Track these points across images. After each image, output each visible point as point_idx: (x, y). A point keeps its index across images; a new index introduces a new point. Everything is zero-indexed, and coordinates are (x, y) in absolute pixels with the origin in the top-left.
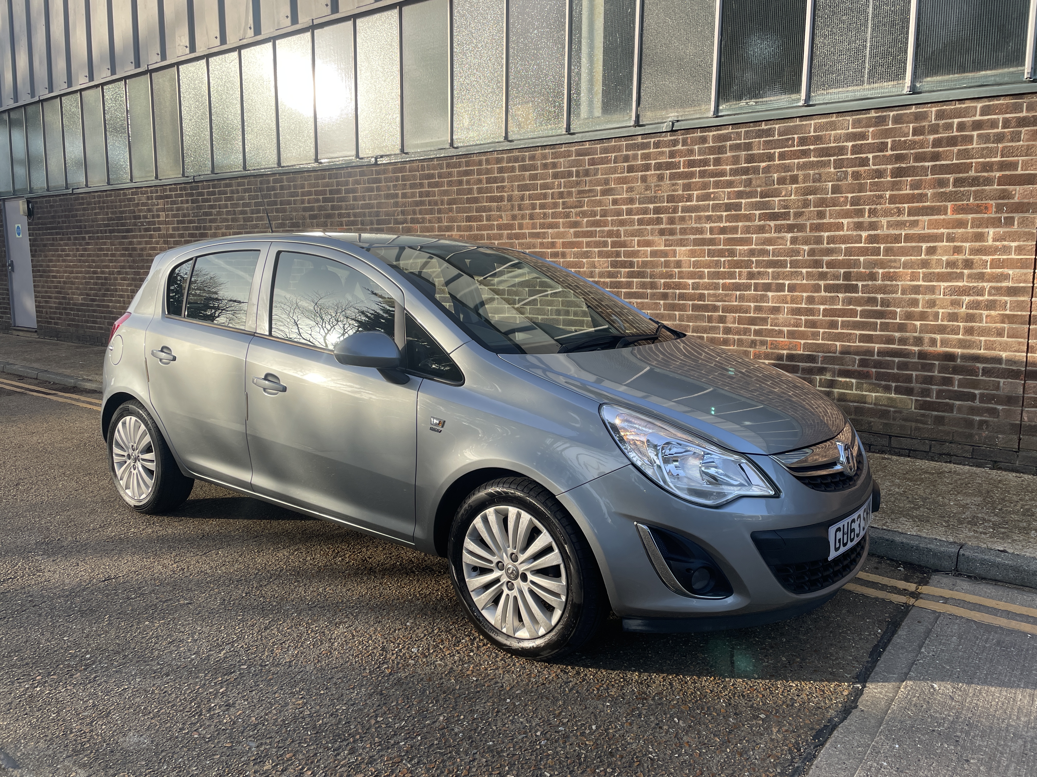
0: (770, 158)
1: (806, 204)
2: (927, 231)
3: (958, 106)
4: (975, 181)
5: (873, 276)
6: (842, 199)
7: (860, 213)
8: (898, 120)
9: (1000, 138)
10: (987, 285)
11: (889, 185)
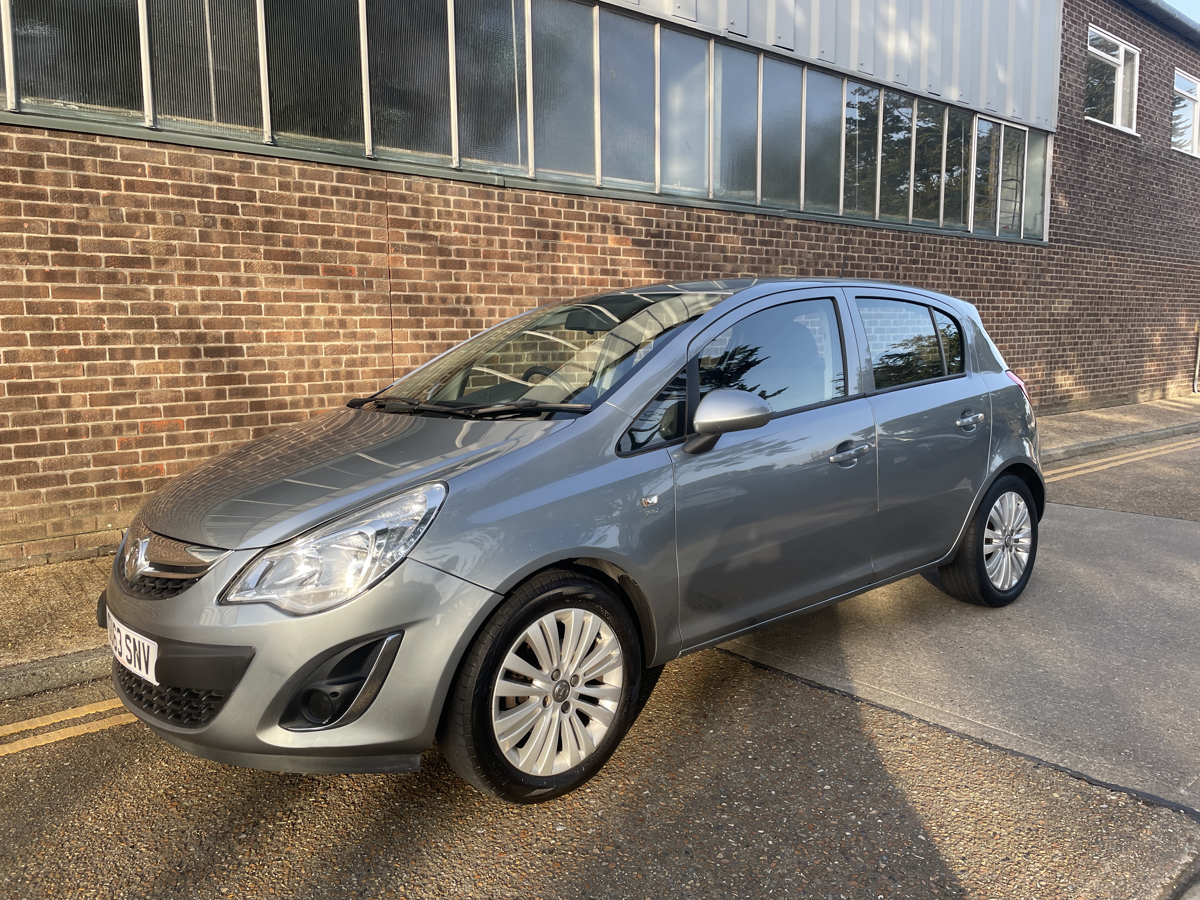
0: (114, 185)
1: (171, 250)
2: (303, 290)
3: (317, 168)
4: (339, 245)
5: (257, 338)
6: (213, 249)
7: (235, 266)
8: (262, 170)
9: (354, 207)
10: (359, 343)
11: (263, 239)
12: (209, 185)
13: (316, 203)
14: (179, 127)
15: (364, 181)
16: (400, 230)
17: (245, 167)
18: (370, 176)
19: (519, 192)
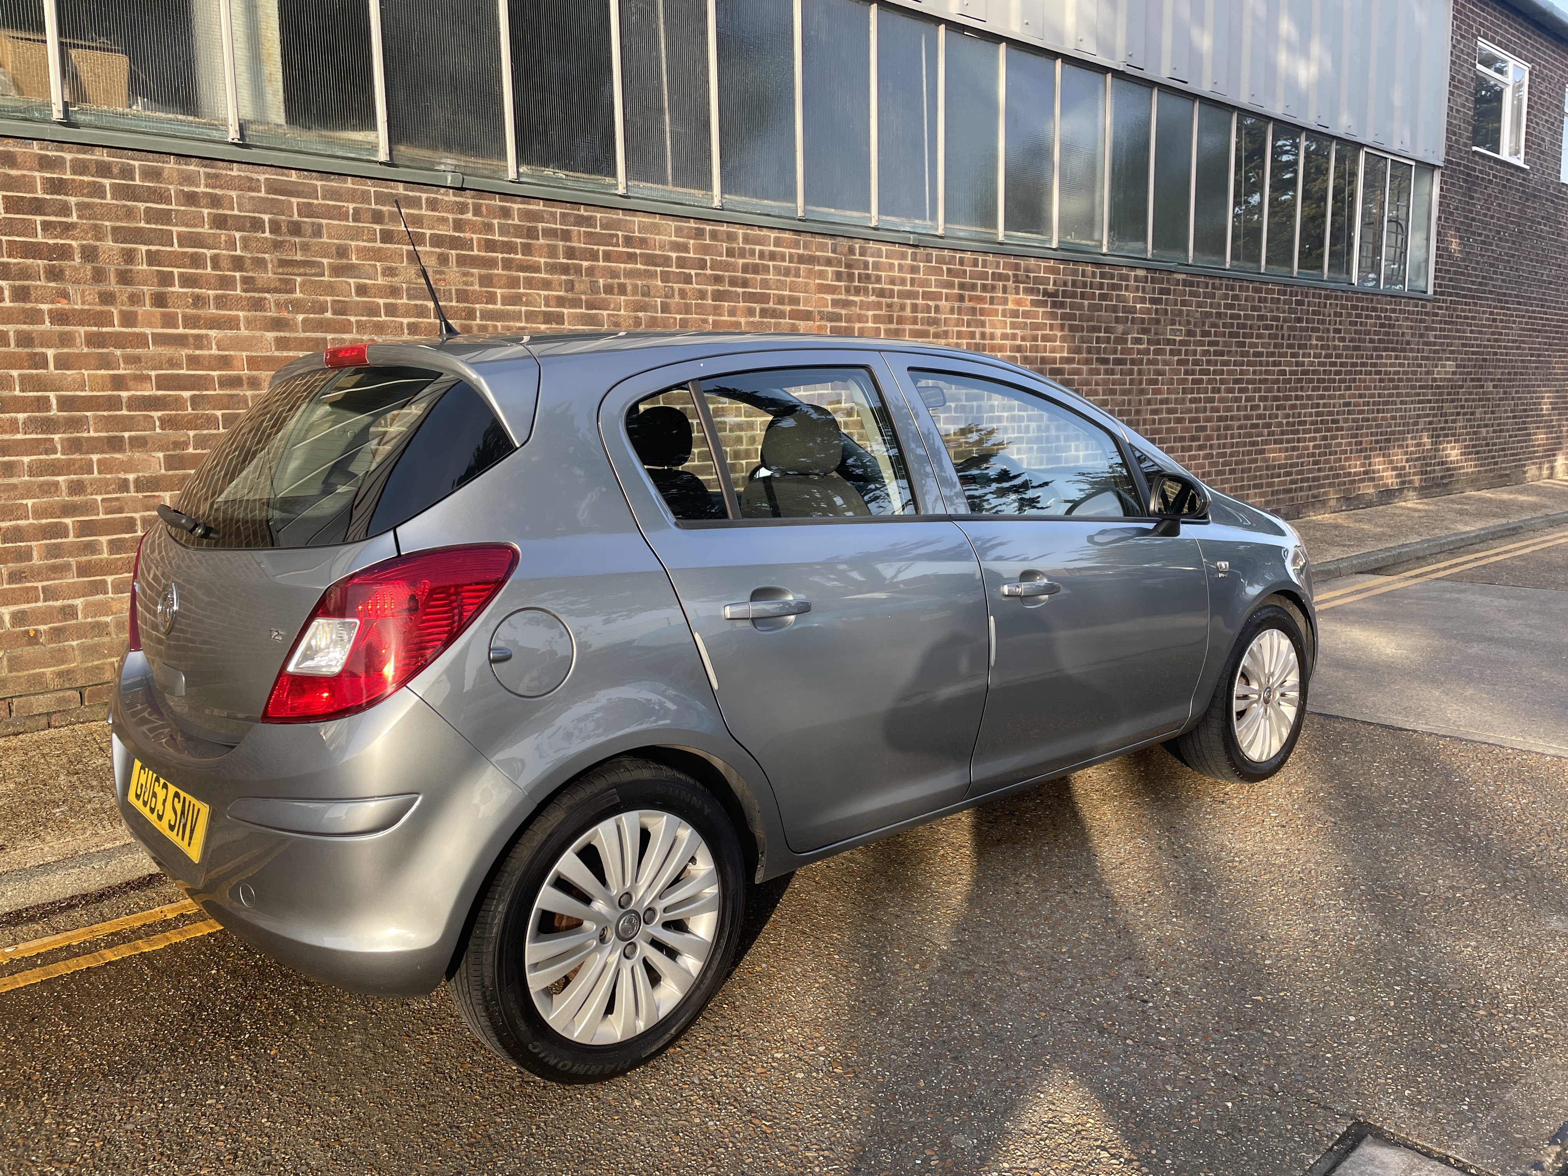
0: (594, 256)
3: (758, 232)
8: (713, 235)
9: (787, 272)
12: (670, 254)
13: (756, 269)
14: (646, 193)
15: (796, 245)
16: (826, 296)
17: (700, 234)
18: (802, 238)
19: (930, 251)
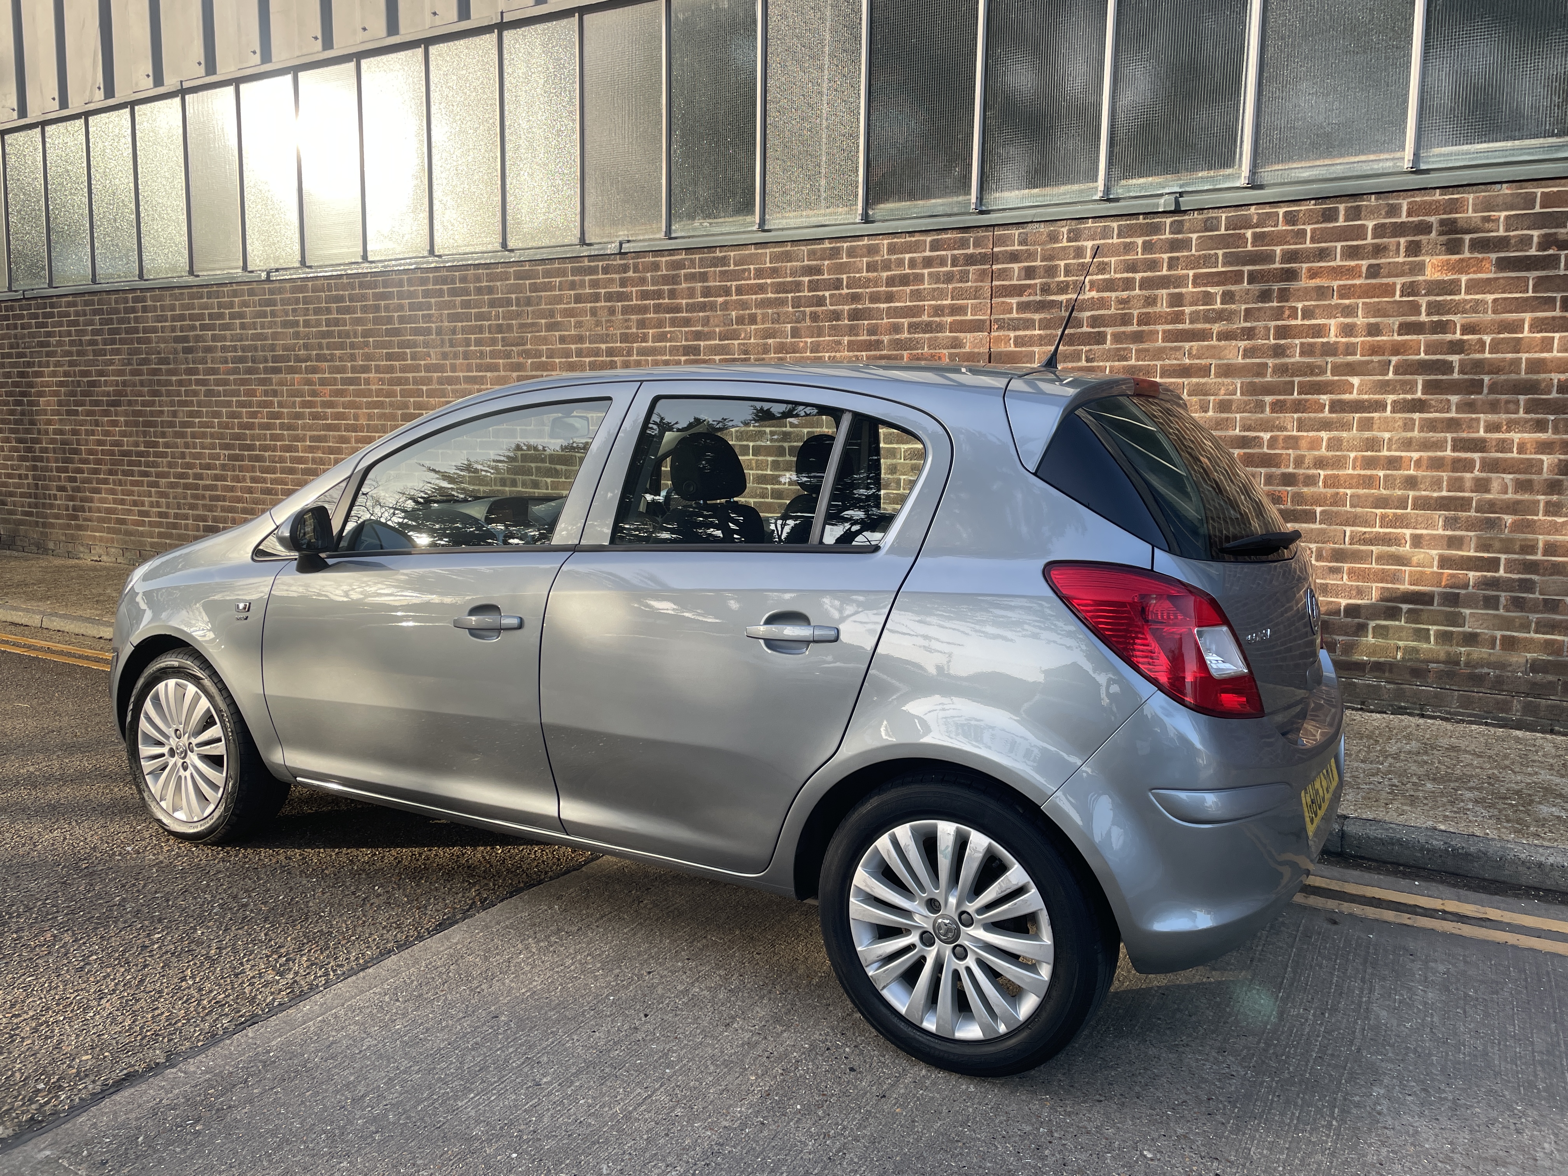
0: (727, 292)
1: (766, 349)
3: (908, 239)
4: (928, 328)
6: (802, 345)
8: (851, 253)
9: (949, 278)
11: (847, 329)
12: (801, 279)
13: (904, 280)
15: (964, 244)
16: (1008, 300)
17: (834, 253)
18: (971, 236)
19: (1213, 214)
